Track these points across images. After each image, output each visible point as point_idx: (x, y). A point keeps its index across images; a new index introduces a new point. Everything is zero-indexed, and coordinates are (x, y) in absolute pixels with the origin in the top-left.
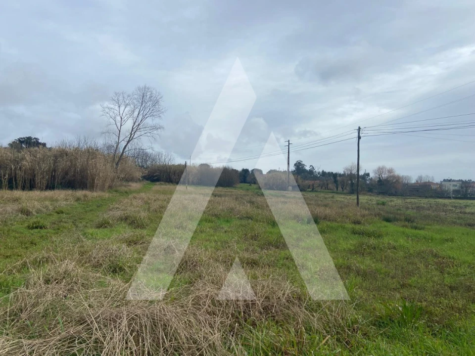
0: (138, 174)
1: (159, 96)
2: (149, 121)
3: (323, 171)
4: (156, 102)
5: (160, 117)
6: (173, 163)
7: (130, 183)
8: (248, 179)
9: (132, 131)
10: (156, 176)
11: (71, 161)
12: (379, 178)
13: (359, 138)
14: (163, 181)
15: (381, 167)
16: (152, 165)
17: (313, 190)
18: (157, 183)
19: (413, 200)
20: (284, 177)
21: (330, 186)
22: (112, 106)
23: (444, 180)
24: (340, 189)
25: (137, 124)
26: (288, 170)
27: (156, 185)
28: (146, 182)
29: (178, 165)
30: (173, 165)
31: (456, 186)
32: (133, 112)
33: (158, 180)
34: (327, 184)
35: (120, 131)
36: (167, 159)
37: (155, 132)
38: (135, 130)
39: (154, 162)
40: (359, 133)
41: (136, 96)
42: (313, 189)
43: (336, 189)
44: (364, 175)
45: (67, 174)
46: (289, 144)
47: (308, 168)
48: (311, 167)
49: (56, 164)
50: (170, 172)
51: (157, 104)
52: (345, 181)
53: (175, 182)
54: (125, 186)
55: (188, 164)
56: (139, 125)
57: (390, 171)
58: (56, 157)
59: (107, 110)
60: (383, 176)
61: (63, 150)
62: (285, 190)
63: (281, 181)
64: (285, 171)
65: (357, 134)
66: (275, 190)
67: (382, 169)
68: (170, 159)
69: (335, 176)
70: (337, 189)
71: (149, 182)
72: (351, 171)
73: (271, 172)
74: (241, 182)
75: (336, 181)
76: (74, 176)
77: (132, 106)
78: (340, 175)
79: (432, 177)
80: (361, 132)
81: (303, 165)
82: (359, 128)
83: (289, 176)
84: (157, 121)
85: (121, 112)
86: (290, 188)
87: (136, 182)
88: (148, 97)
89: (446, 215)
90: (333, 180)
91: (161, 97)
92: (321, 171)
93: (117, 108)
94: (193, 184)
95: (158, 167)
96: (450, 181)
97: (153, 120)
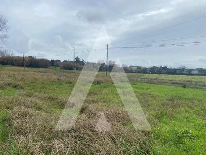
4: (4, 23)
5: (7, 31)
8: (54, 64)
10: (5, 62)
13: (108, 49)
14: (9, 64)
15: (110, 60)
16: (2, 56)
18: (6, 66)
20: (72, 64)
21: (91, 68)
23: (131, 66)
24: (95, 69)
26: (74, 61)
29: (17, 57)
30: (14, 57)
31: (135, 68)
33: (6, 64)
34: (90, 67)
36: (10, 53)
37: (4, 39)
42: (85, 69)
43: (93, 69)
44: (103, 64)
46: (74, 49)
47: (81, 60)
48: (83, 60)
50: (13, 60)
52: (97, 66)
53: (16, 65)
55: (24, 56)
57: (114, 62)
60: (111, 64)
62: (73, 70)
63: (71, 66)
65: (107, 47)
66: (68, 70)
68: (12, 53)
69: (93, 64)
72: (100, 62)
73: (65, 61)
74: (51, 66)
75: (93, 66)
78: (96, 64)
79: (127, 65)
81: (79, 59)
82: (108, 45)
83: (74, 63)
86: (75, 69)
89: (137, 79)
91: (7, 21)
92: (86, 62)
94: (26, 66)
95: (6, 57)
96: (133, 66)
97: (3, 32)
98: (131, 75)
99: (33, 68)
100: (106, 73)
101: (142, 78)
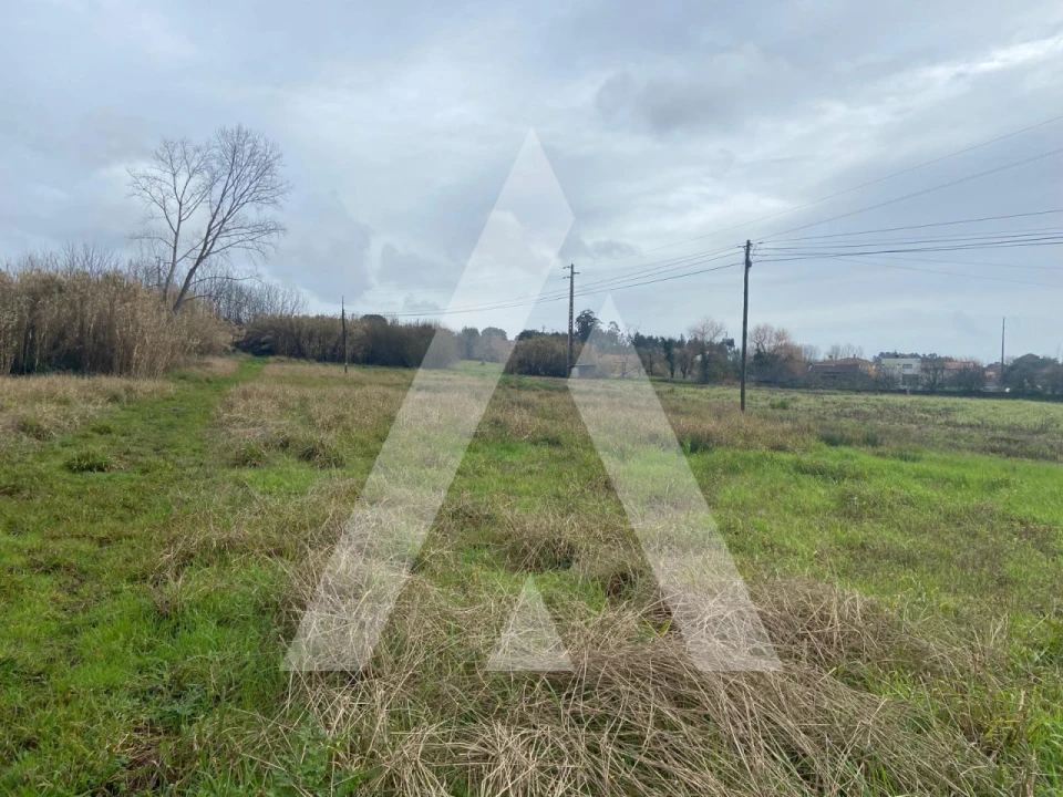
0: (224, 338)
1: (275, 153)
2: (249, 212)
3: (637, 334)
4: (266, 167)
5: (275, 202)
6: (305, 313)
7: (209, 359)
9: (208, 234)
10: (264, 343)
11: (72, 306)
12: (758, 350)
13: (748, 264)
14: (283, 353)
15: (762, 326)
16: (256, 316)
17: (623, 376)
18: (271, 359)
19: (834, 398)
20: (561, 348)
21: (658, 366)
22: (155, 172)
23: (882, 354)
24: (678, 373)
25: (219, 218)
26: (571, 331)
27: (268, 363)
28: (244, 356)
29: (318, 317)
30: (306, 317)
31: (909, 366)
32: (210, 187)
33: (270, 352)
34: (652, 363)
35: (177, 234)
36: (289, 303)
37: (265, 238)
38: (214, 232)
39: (258, 310)
40: (747, 254)
41: (216, 151)
42: (624, 374)
43: (669, 373)
44: (722, 343)
45: (62, 336)
46: (573, 273)
47: (605, 327)
48: (613, 325)
49: (36, 313)
50: (299, 333)
51: (268, 172)
52: (690, 356)
53: (313, 357)
54: (198, 365)
55: (348, 316)
56: (224, 221)
57: (780, 336)
58: (34, 296)
59: (144, 182)
60: (766, 346)
61: (52, 279)
62: (563, 375)
63: (554, 356)
64: (564, 335)
65: (742, 257)
66: (541, 375)
67: (763, 331)
68: (296, 304)
69: (668, 345)
70: (672, 374)
71: (249, 356)
72: (703, 334)
73: (525, 335)
75: (669, 357)
76: (80, 341)
77: (207, 174)
78: (681, 344)
79: (860, 348)
80: (751, 252)
81: (596, 321)
82: (749, 244)
83: (571, 344)
84: (268, 213)
85: (180, 190)
86: (576, 371)
87: (221, 356)
88: (248, 153)
89: (920, 428)
90: (663, 355)
91: (279, 156)
92: (633, 334)
93: (168, 177)
94: (355, 361)
95: (270, 321)
96: (896, 356)
97: (258, 209)
98: (887, 406)
99: (385, 369)
100: (739, 391)
101: (956, 425)
